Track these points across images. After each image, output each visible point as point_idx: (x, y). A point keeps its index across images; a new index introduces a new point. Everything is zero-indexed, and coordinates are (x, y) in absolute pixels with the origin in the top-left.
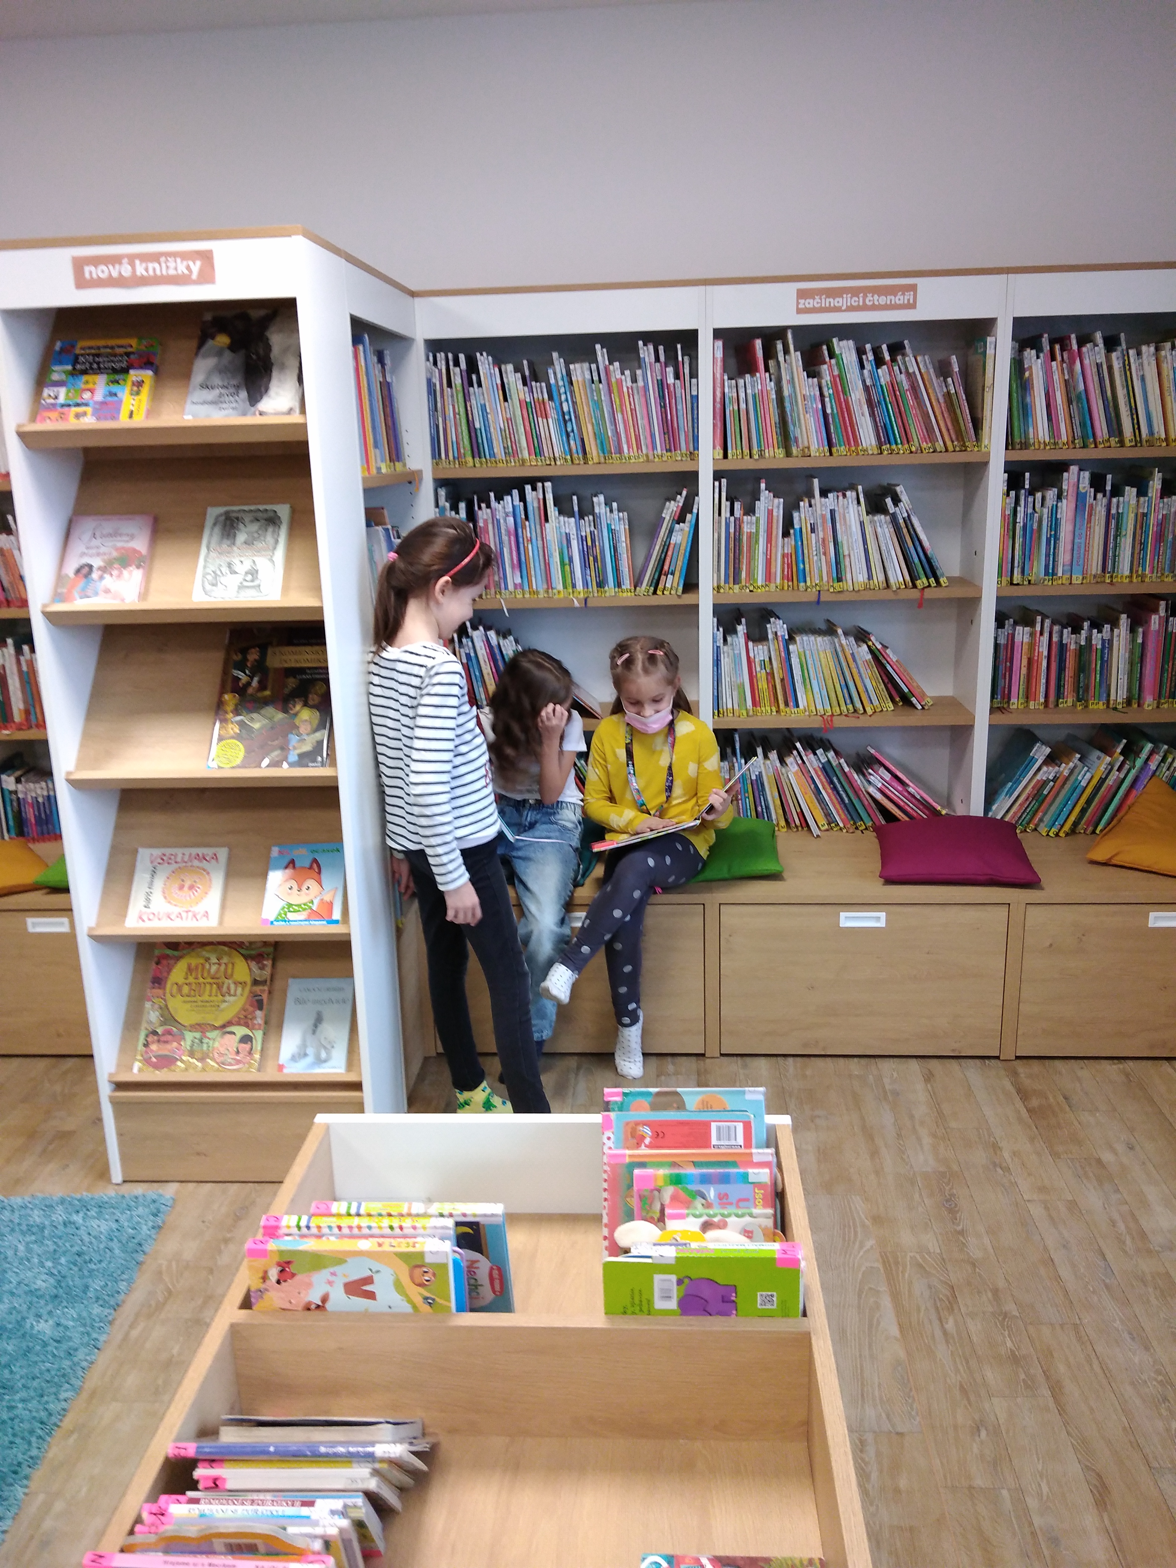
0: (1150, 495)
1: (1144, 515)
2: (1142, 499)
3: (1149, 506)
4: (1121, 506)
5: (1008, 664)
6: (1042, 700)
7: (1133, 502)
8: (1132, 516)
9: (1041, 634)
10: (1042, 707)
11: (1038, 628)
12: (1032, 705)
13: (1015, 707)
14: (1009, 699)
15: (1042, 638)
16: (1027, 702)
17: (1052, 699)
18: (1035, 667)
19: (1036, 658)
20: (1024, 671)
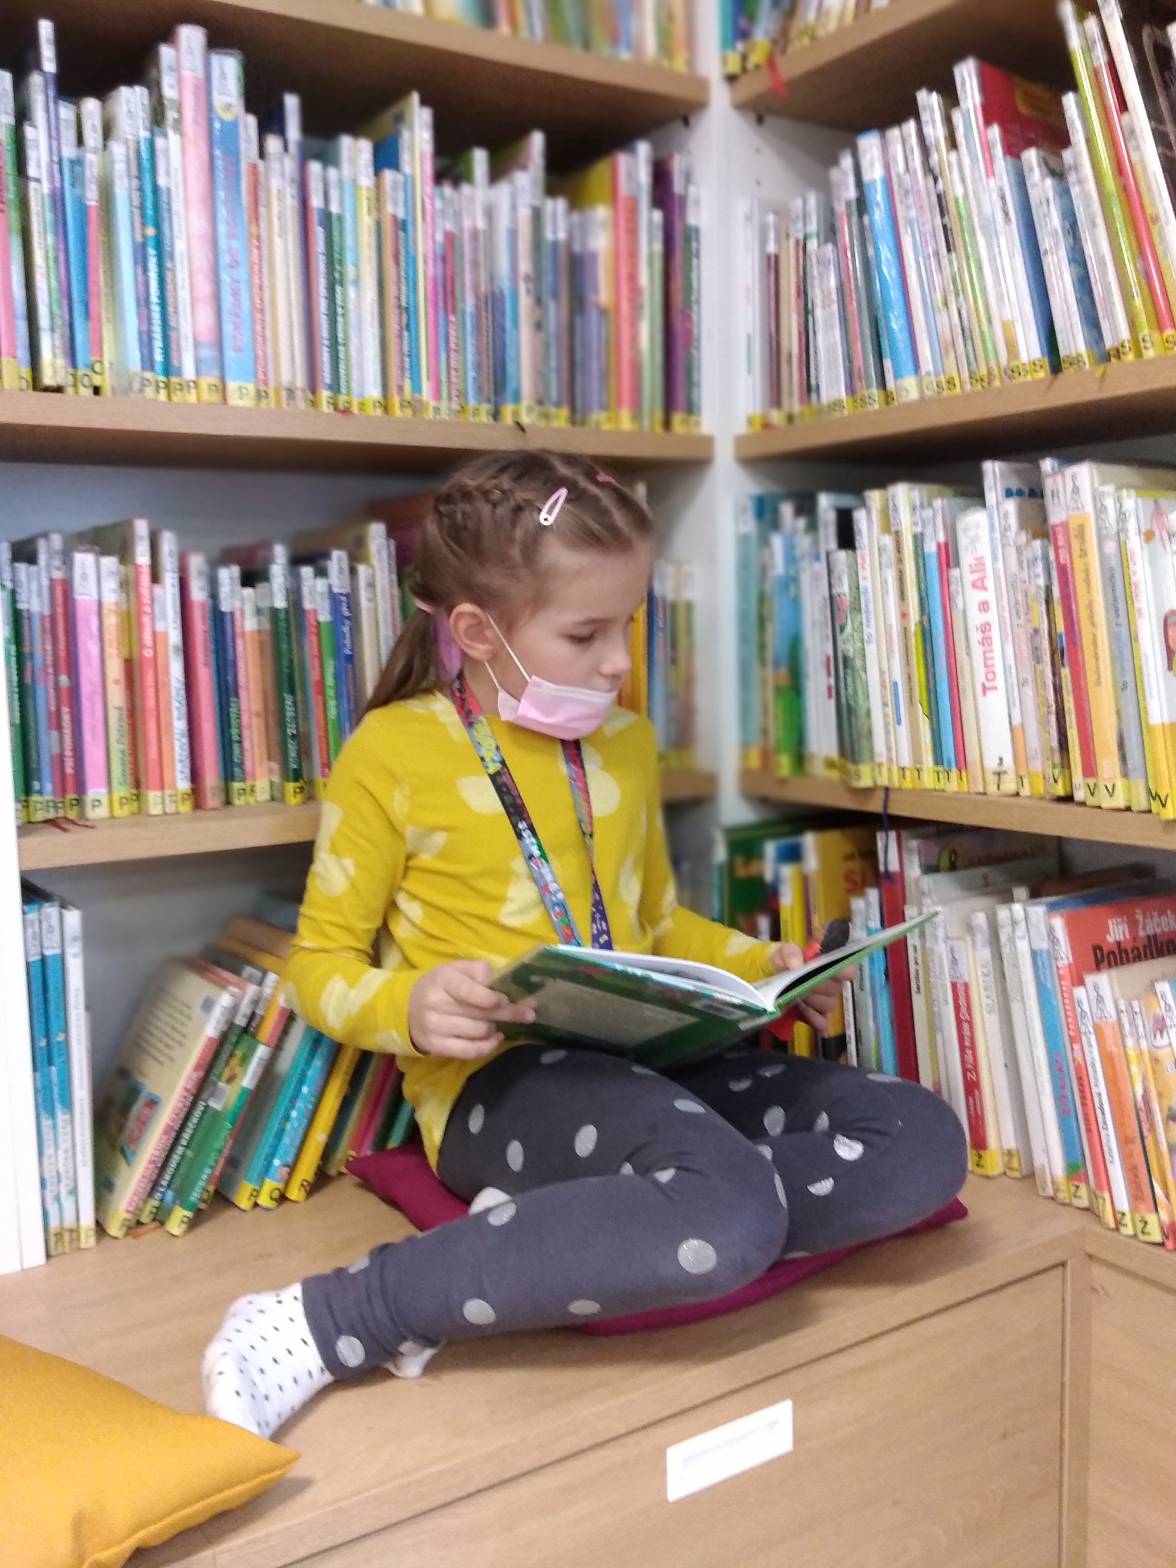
0: (406, 168)
1: (401, 226)
2: (388, 175)
3: (409, 203)
4: (334, 194)
5: (64, 679)
6: (183, 785)
7: (366, 180)
8: (367, 221)
9: (155, 578)
10: (186, 808)
11: (143, 558)
12: (154, 800)
13: (101, 812)
14: (80, 787)
15: (157, 590)
16: (138, 797)
17: (211, 779)
18: (149, 680)
19: (148, 653)
20: (117, 696)
